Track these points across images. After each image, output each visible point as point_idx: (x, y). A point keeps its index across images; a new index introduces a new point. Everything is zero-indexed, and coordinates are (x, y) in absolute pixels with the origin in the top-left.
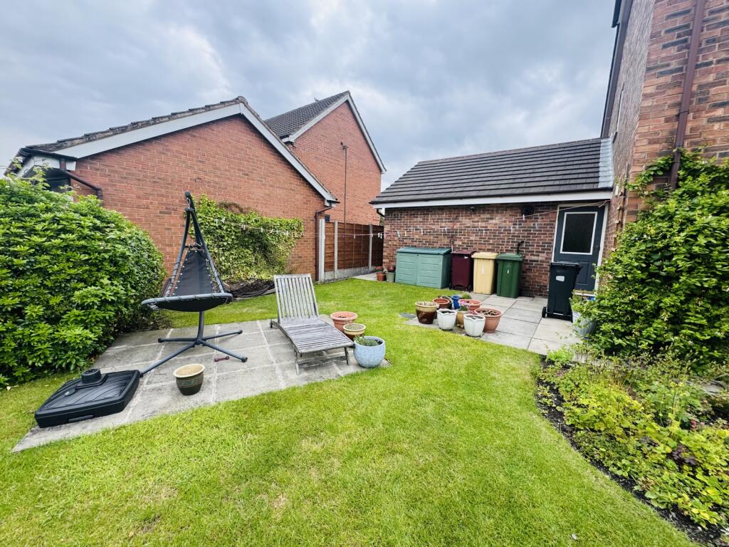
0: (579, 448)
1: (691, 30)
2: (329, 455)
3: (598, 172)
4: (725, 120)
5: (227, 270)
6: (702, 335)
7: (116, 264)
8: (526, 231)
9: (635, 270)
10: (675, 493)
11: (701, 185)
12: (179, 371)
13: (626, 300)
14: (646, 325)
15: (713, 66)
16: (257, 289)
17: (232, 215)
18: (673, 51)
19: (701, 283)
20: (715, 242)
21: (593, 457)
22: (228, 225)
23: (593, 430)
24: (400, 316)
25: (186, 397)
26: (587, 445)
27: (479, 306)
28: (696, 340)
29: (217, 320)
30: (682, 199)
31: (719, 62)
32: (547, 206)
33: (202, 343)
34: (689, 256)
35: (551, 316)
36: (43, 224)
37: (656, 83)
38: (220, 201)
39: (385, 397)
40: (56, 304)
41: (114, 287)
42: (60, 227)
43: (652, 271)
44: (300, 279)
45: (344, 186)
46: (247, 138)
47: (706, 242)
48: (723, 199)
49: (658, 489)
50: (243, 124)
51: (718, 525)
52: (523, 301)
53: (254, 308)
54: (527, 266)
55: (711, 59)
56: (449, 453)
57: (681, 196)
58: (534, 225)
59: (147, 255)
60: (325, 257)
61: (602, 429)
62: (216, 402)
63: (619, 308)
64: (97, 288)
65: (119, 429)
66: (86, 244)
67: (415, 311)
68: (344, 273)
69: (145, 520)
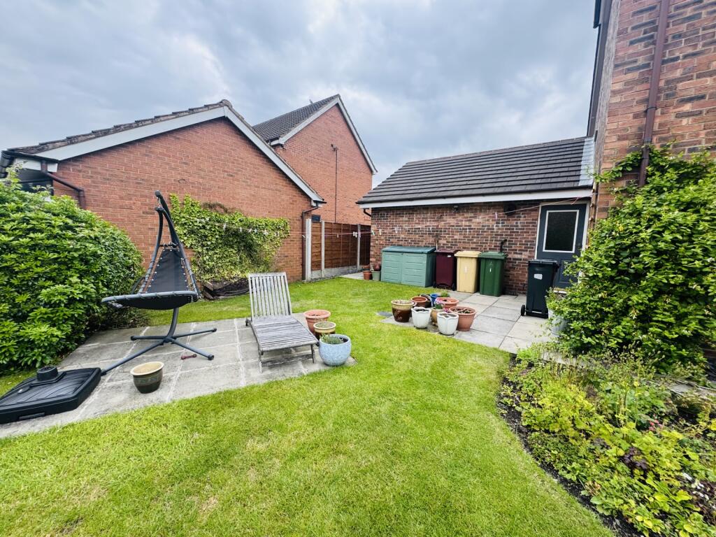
0: (531, 450)
1: (657, 26)
2: (273, 454)
3: (580, 170)
4: (693, 115)
5: (211, 269)
6: (670, 333)
7: (87, 263)
8: (509, 229)
9: (605, 268)
10: (622, 499)
11: (669, 181)
12: (138, 369)
13: (596, 298)
14: (615, 323)
15: (680, 61)
16: (241, 288)
17: (216, 216)
18: (640, 47)
19: (667, 280)
20: (681, 238)
21: (544, 459)
22: (212, 225)
23: (547, 431)
24: (377, 314)
25: (142, 395)
26: (539, 446)
27: (455, 305)
28: (664, 339)
29: (195, 318)
30: (650, 196)
31: (685, 57)
32: (529, 204)
33: (171, 341)
34: (655, 252)
35: (530, 314)
36: (12, 223)
37: (624, 79)
38: (204, 202)
39: (343, 395)
40: (23, 302)
41: (84, 286)
42: (29, 226)
43: (621, 268)
44: (275, 278)
45: (334, 187)
46: (231, 140)
47: (671, 237)
48: (689, 194)
49: (604, 495)
50: (228, 127)
51: (662, 534)
52: (506, 300)
53: (235, 306)
54: (511, 265)
55: (677, 54)
56: (395, 454)
57: (649, 192)
58: (517, 223)
59: (122, 254)
60: (312, 257)
61: (556, 430)
62: (171, 400)
63: (588, 305)
64: (65, 286)
65: (67, 427)
66: (55, 243)
67: (391, 310)
68: (331, 272)
69: (67, 522)
